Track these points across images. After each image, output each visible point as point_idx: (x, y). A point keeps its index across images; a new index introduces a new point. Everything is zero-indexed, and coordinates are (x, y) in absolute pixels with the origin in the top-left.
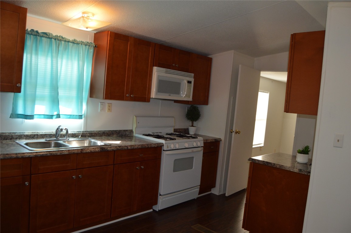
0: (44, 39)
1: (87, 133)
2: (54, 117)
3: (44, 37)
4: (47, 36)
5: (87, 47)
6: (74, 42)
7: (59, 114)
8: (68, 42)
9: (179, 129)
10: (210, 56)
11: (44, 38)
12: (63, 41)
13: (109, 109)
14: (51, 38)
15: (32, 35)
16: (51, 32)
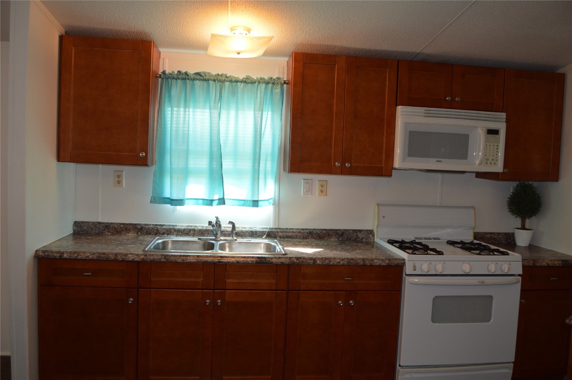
0: (197, 83)
1: (277, 232)
2: (215, 203)
3: (197, 79)
4: (202, 77)
5: (270, 85)
6: (247, 81)
7: (223, 199)
8: (237, 81)
9: (491, 233)
10: (561, 71)
11: (197, 81)
12: (227, 81)
13: (322, 191)
14: (208, 80)
15: (179, 79)
16: (207, 70)
